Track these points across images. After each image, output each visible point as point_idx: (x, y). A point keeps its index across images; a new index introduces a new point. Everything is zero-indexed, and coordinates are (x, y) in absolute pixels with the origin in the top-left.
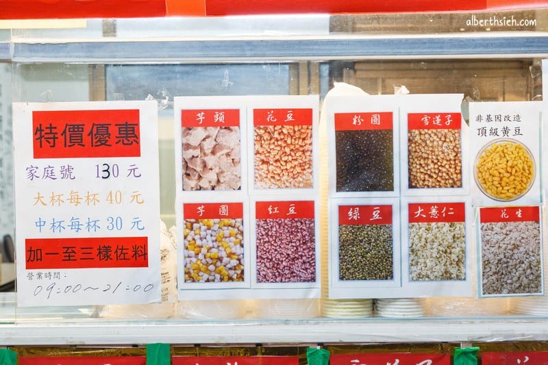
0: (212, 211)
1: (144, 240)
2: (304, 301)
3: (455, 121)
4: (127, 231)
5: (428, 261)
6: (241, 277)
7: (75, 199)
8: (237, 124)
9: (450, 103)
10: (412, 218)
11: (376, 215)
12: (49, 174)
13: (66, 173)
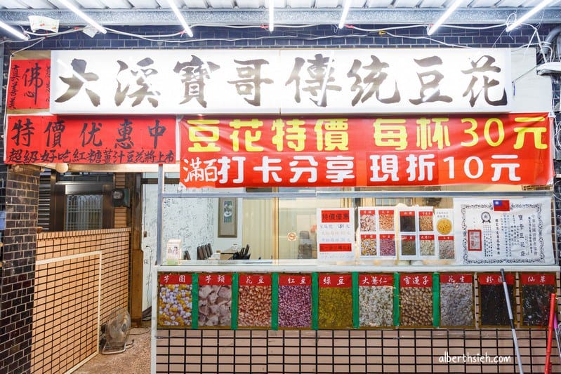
0: (368, 237)
1: (350, 244)
2: (393, 261)
3: (431, 214)
4: (346, 242)
5: (425, 251)
6: (376, 254)
7: (333, 233)
8: (374, 214)
9: (430, 209)
10: (421, 239)
11: (411, 238)
12: (326, 227)
13: (330, 226)
